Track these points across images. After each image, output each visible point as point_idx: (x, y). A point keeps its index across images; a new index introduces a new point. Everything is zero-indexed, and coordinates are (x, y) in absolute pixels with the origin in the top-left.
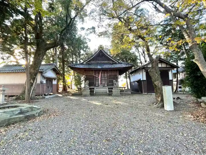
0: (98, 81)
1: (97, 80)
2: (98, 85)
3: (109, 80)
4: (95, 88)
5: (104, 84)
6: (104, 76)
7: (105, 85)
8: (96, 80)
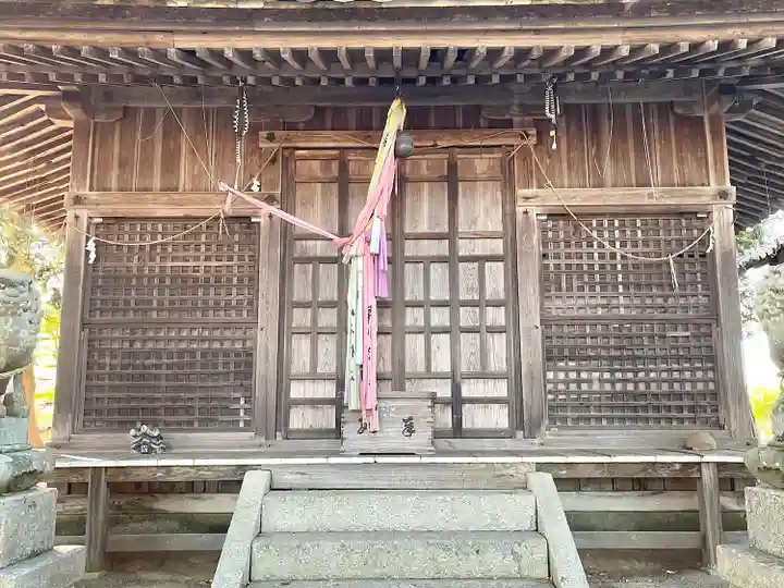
0: (341, 330)
1: (314, 305)
2: (339, 404)
3: (557, 307)
4: (254, 483)
5: (444, 390)
6: (451, 236)
7: (474, 418)
8: (285, 305)
